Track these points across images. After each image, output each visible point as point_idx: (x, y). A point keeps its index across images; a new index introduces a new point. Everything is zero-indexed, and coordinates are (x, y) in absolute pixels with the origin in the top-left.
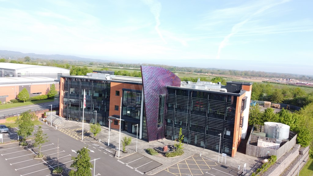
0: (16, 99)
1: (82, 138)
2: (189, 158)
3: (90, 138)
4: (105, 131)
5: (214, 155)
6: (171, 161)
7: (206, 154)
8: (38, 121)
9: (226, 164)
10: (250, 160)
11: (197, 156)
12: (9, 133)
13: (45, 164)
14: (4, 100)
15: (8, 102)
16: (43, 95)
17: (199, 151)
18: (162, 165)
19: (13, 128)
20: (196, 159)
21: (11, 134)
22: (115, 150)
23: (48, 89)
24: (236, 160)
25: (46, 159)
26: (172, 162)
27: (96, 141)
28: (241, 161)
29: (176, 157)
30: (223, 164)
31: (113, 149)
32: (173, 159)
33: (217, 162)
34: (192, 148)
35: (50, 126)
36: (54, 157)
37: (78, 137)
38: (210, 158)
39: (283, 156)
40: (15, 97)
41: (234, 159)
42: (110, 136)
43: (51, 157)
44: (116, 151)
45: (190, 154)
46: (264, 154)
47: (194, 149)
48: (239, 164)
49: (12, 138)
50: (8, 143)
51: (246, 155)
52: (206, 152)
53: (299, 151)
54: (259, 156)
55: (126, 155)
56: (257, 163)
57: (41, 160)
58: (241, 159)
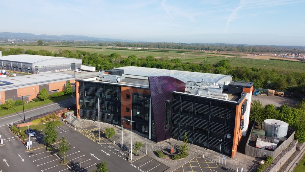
0: (37, 97)
1: (98, 140)
2: (193, 160)
3: (106, 139)
4: (118, 131)
5: (216, 156)
6: (177, 163)
7: (208, 155)
8: (59, 121)
9: (226, 166)
10: (248, 161)
11: (200, 158)
12: (36, 137)
13: (69, 169)
14: (27, 99)
15: (31, 101)
16: (60, 92)
17: (202, 152)
18: (169, 168)
19: (39, 131)
20: (199, 161)
21: (38, 137)
22: (128, 152)
23: (64, 85)
24: (235, 162)
25: (71, 164)
26: (177, 165)
27: (111, 143)
28: (240, 162)
29: (181, 159)
30: (223, 166)
31: (126, 151)
32: (178, 162)
33: (218, 163)
34: (196, 149)
35: (70, 126)
36: (77, 162)
37: (95, 138)
38: (212, 159)
39: (280, 155)
40: (36, 96)
41: (233, 160)
42: (123, 136)
43: (75, 162)
44: (129, 154)
45: (194, 155)
46: (261, 155)
47: (198, 149)
48: (238, 166)
49: (39, 143)
50: (37, 148)
51: (245, 156)
52: (209, 152)
53: (296, 147)
54: (257, 157)
55: (138, 158)
56: (254, 164)
57: (66, 165)
58: (240, 160)
